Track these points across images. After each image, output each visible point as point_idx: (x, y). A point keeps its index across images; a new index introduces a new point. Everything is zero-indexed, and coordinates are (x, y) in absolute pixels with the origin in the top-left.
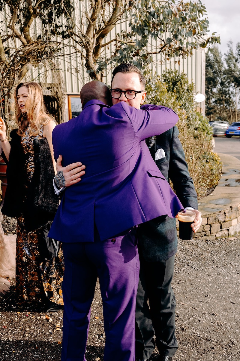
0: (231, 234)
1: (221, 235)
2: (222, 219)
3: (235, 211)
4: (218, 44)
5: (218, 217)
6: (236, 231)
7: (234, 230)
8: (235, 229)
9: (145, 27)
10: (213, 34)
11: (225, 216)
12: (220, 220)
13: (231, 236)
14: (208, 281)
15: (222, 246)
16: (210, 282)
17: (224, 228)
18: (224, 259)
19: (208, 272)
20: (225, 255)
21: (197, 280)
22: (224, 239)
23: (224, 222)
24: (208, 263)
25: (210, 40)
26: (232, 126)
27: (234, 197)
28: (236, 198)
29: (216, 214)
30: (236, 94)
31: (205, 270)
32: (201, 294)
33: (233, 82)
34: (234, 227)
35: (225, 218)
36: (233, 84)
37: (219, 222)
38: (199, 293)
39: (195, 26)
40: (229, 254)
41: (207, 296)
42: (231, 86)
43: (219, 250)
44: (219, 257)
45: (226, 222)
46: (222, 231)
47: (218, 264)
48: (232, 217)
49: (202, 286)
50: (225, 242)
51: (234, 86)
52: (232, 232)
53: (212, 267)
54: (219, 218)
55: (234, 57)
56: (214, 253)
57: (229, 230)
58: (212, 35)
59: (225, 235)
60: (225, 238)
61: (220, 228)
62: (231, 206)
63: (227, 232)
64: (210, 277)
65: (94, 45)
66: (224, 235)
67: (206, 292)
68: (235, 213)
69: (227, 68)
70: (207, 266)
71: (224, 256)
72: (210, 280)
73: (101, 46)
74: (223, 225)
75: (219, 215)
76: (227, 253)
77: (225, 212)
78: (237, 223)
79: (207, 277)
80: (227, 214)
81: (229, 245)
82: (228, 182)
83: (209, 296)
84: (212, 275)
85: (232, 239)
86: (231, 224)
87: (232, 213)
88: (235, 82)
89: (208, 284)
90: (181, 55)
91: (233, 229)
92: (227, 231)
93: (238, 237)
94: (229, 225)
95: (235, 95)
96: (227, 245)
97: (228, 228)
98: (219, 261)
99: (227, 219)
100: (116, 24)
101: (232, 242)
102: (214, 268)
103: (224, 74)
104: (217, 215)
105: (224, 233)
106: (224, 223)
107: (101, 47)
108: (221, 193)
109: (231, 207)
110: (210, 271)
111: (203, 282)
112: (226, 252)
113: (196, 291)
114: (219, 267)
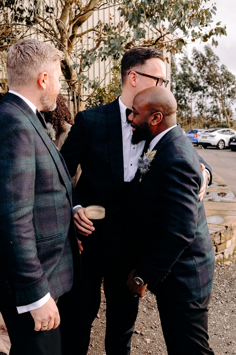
0: (226, 258)
1: (217, 259)
2: (218, 240)
3: (230, 231)
4: (224, 36)
5: (214, 238)
6: (230, 254)
7: (228, 253)
8: (229, 251)
9: (141, 13)
10: (218, 24)
11: (221, 237)
12: (216, 242)
13: (226, 260)
14: (224, 322)
15: (221, 273)
16: (227, 323)
17: (219, 251)
18: (230, 291)
19: (220, 310)
20: (228, 284)
21: (212, 322)
22: (219, 263)
23: (220, 244)
24: (216, 297)
25: (214, 32)
26: (189, 133)
27: (224, 214)
28: (227, 215)
29: (212, 235)
30: (191, 99)
31: (215, 307)
32: (223, 341)
33: (189, 87)
34: (228, 249)
35: (221, 239)
36: (189, 90)
37: (215, 244)
38: (219, 340)
39: (200, 13)
40: (232, 284)
41: (230, 344)
42: (187, 91)
43: (220, 279)
44: (223, 288)
45: (222, 245)
46: (217, 255)
47: (226, 297)
48: (227, 238)
49: (220, 330)
50: (222, 268)
51: (190, 92)
52: (226, 256)
53: (221, 303)
54: (215, 240)
55: (189, 62)
56: (216, 283)
57: (224, 253)
58: (216, 25)
59: (221, 259)
60: (221, 263)
61: (215, 251)
62: (226, 225)
63: (222, 256)
64: (224, 316)
65: (70, 34)
66: (219, 259)
67: (227, 337)
68: (230, 233)
69: (182, 72)
70: (215, 301)
71: (228, 286)
72: (225, 320)
73: (76, 35)
74: (219, 247)
75: (215, 237)
76: (230, 282)
77: (221, 233)
78: (231, 245)
79: (221, 316)
80: (222, 235)
81: (228, 271)
82: (211, 196)
83: (232, 344)
84: (226, 314)
85: (228, 263)
86: (226, 246)
87: (227, 233)
88: (191, 88)
89: (226, 327)
90: (169, 52)
91: (228, 251)
92: (222, 254)
93: (233, 261)
94: (224, 247)
95: (190, 101)
96: (226, 272)
97: (223, 251)
98: (225, 294)
99: (222, 241)
100: (99, 9)
101: (230, 268)
102: (224, 303)
103: (179, 78)
104: (213, 237)
105: (220, 257)
106: (219, 246)
107: (76, 37)
108: (209, 209)
109: (227, 227)
110: (221, 307)
111: (219, 324)
112: (228, 281)
113: (216, 338)
114: (229, 302)
